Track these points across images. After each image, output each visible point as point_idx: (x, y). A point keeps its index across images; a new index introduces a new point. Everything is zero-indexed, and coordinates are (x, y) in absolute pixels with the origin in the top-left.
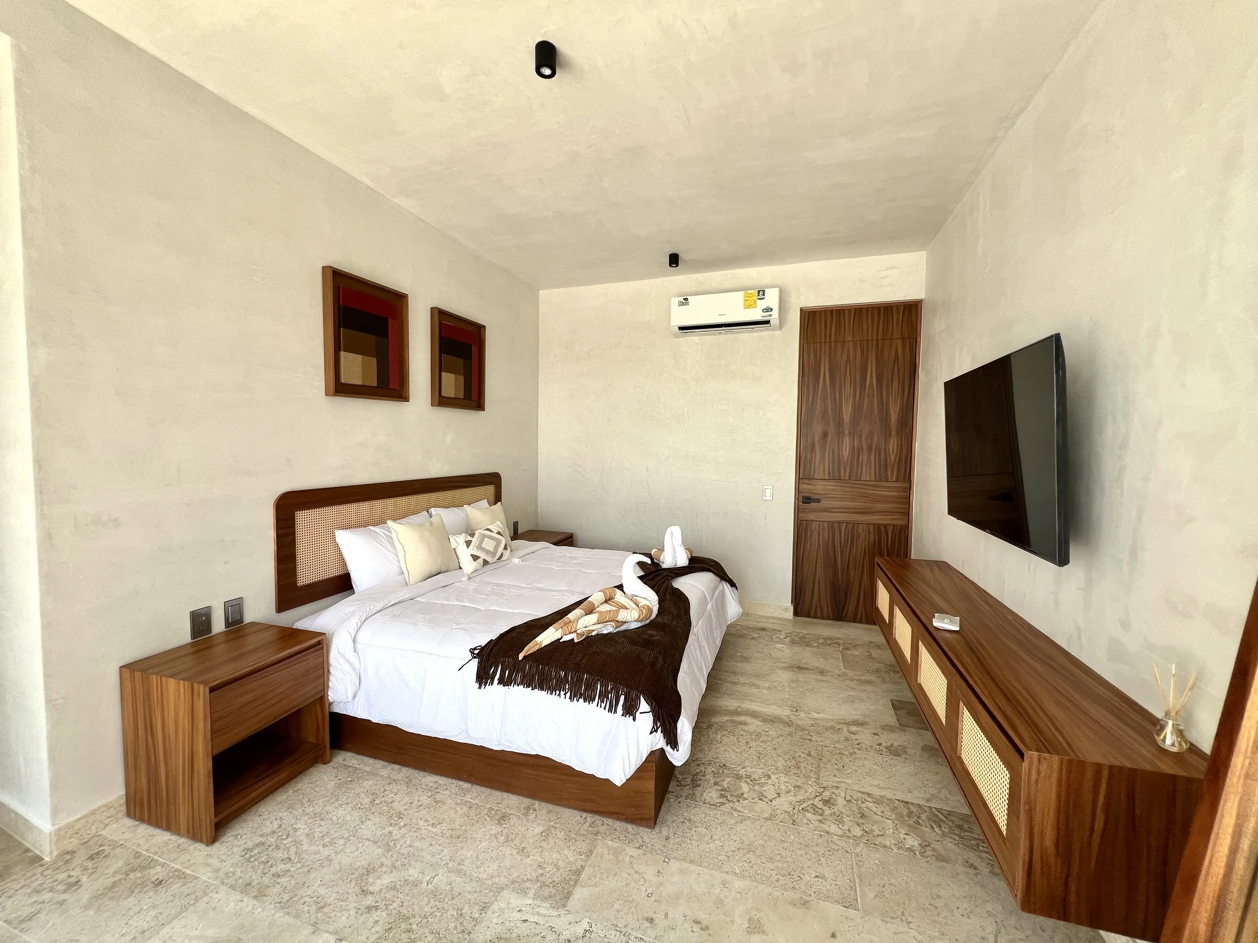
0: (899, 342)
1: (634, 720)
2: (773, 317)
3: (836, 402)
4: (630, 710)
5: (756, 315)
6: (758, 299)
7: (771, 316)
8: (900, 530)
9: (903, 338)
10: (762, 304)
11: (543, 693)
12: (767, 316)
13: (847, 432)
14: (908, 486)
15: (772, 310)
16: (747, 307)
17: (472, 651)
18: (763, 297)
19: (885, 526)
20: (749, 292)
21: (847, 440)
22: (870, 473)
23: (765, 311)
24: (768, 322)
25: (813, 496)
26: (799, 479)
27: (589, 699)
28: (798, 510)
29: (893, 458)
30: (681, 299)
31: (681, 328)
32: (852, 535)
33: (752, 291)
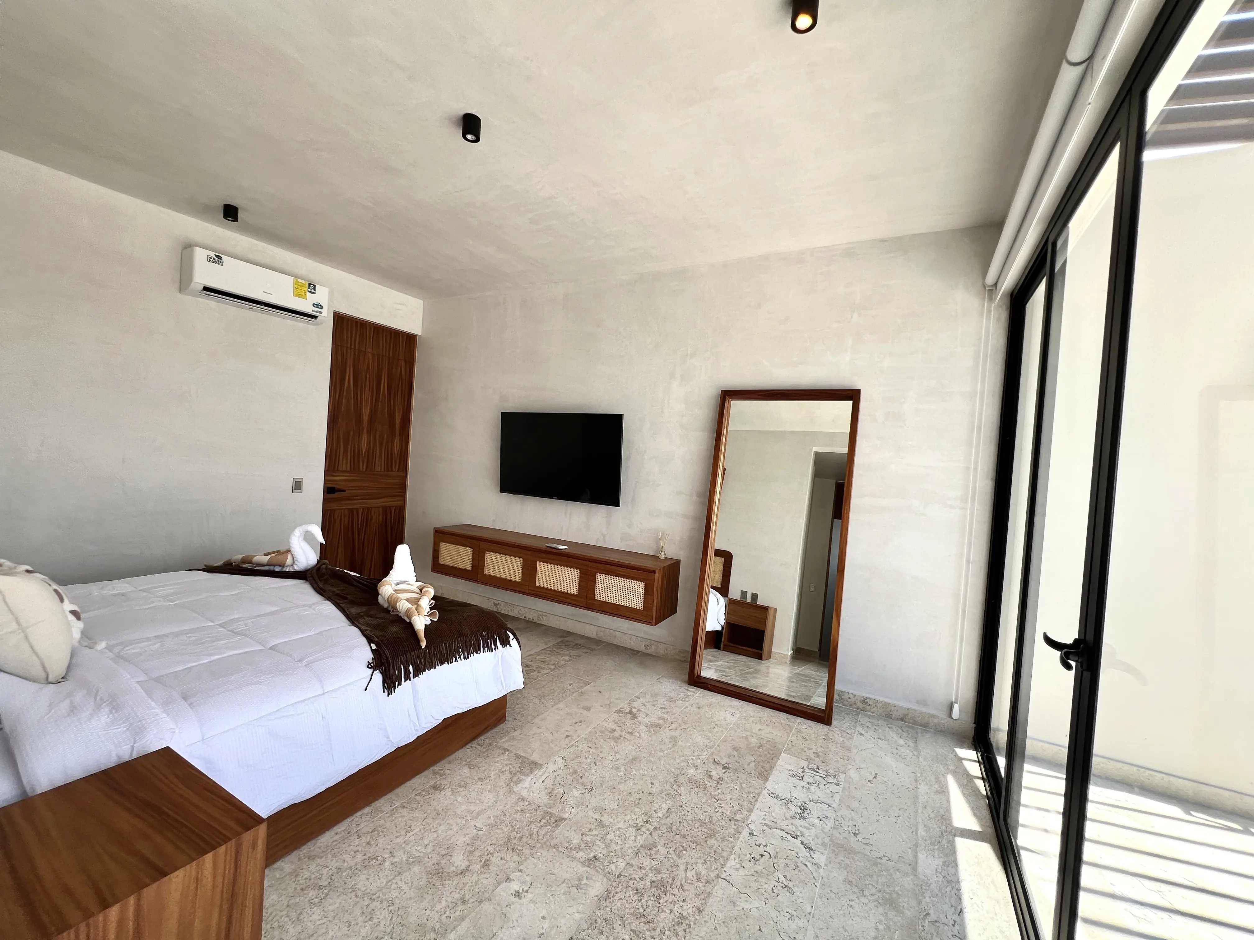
0: (403, 363)
1: (510, 646)
2: (322, 315)
3: (357, 405)
4: (505, 642)
5: (305, 306)
6: (309, 291)
7: (321, 313)
8: (400, 509)
9: (405, 361)
10: (312, 298)
11: (446, 665)
12: (317, 312)
13: (365, 430)
14: (405, 475)
15: (322, 307)
16: (299, 295)
17: (369, 666)
18: (314, 292)
19: (390, 507)
20: (299, 280)
21: (365, 437)
22: (381, 465)
23: (315, 305)
24: (316, 317)
25: (337, 487)
26: (327, 472)
27: (477, 650)
28: (326, 501)
29: (396, 453)
30: (212, 254)
31: (206, 289)
32: (367, 519)
33: (303, 282)
